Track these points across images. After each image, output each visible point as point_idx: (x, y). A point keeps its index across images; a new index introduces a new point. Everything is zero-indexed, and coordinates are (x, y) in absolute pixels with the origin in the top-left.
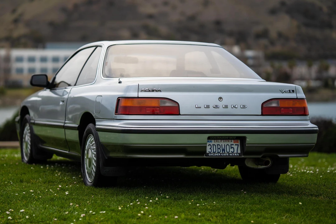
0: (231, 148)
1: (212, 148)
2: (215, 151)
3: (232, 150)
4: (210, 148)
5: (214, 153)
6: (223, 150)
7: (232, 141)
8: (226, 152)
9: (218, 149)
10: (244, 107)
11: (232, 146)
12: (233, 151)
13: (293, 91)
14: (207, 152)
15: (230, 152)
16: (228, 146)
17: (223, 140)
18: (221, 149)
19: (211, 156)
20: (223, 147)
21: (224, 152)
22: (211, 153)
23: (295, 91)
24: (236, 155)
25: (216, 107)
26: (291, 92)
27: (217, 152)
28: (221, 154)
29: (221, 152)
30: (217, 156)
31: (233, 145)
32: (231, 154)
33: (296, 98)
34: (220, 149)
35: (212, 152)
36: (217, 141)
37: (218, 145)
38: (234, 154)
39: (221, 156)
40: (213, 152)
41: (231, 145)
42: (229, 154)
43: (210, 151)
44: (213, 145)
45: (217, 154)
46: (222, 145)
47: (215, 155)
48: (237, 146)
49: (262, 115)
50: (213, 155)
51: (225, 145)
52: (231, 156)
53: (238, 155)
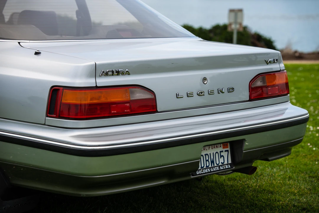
0: (221, 156)
2: (203, 166)
3: (221, 160)
5: (203, 169)
6: (212, 162)
7: (220, 146)
8: (215, 165)
9: (206, 161)
10: (231, 90)
11: (222, 154)
12: (223, 162)
15: (220, 164)
16: (217, 154)
17: (211, 147)
18: (210, 160)
19: (199, 174)
20: (212, 157)
21: (213, 166)
23: (278, 60)
24: (227, 167)
25: (200, 94)
26: (275, 62)
27: (205, 167)
28: (210, 168)
29: (210, 166)
30: (206, 173)
31: (223, 152)
32: (221, 166)
33: (280, 69)
34: (208, 160)
36: (204, 149)
37: (205, 155)
38: (225, 167)
39: (211, 172)
40: (201, 167)
41: (221, 152)
42: (219, 168)
45: (206, 169)
46: (210, 154)
47: (204, 172)
48: (227, 152)
49: (250, 100)
50: (202, 173)
51: (213, 153)
52: (222, 170)
53: (230, 167)
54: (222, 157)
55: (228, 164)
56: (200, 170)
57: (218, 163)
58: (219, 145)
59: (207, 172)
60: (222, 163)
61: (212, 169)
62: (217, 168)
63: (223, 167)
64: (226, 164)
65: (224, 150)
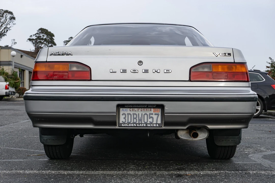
1: (127, 118)
2: (129, 121)
4: (125, 118)
5: (129, 123)
6: (141, 120)
7: (151, 110)
8: (143, 122)
9: (134, 118)
10: (168, 72)
11: (151, 116)
12: (151, 121)
13: (229, 55)
14: (121, 122)
15: (148, 122)
16: (146, 116)
17: (140, 109)
18: (137, 118)
19: (125, 126)
20: (140, 116)
22: (125, 124)
23: (232, 54)
25: (135, 71)
26: (227, 55)
27: (132, 122)
28: (137, 124)
30: (131, 127)
31: (152, 114)
32: (149, 124)
33: (233, 62)
34: (136, 118)
35: (126, 122)
36: (133, 110)
37: (134, 114)
38: (153, 125)
39: (137, 127)
41: (150, 114)
42: (147, 124)
43: (124, 121)
44: (128, 114)
46: (139, 114)
48: (157, 115)
49: (190, 80)
50: (128, 126)
51: (142, 114)
52: (149, 127)
53: (158, 126)
54: (151, 118)
55: (156, 124)
57: (146, 121)
58: (149, 109)
62: (144, 125)
63: (151, 125)
65: (154, 113)
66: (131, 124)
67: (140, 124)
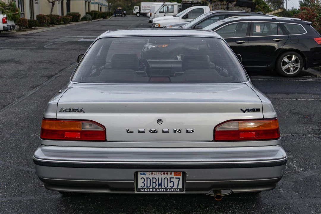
0: (170, 182)
1: (145, 183)
2: (148, 186)
3: (171, 184)
4: (143, 182)
6: (160, 184)
9: (153, 183)
10: (190, 131)
11: (172, 180)
12: (172, 186)
13: (258, 110)
14: (139, 187)
15: (169, 187)
16: (166, 180)
17: (160, 173)
18: (157, 183)
19: (143, 192)
20: (160, 181)
21: (160, 187)
22: (143, 189)
23: (261, 110)
24: (175, 190)
25: (153, 132)
26: (255, 111)
27: (151, 187)
28: (156, 189)
29: (157, 187)
31: (173, 178)
32: (169, 189)
33: (262, 118)
34: (155, 183)
35: (145, 187)
36: (152, 174)
37: (153, 178)
38: (174, 190)
39: (156, 192)
40: (147, 187)
41: (170, 178)
42: (167, 189)
43: (143, 186)
44: (147, 178)
45: (152, 189)
46: (158, 178)
47: (149, 191)
48: (178, 179)
49: (214, 141)
50: (147, 191)
51: (162, 178)
52: (170, 192)
53: (179, 191)
54: (172, 183)
55: (177, 189)
56: (145, 188)
57: (166, 186)
58: (170, 173)
59: (152, 191)
60: (170, 186)
61: (158, 190)
62: (164, 190)
63: (171, 190)
64: (175, 188)
65: (175, 177)
66: (151, 189)
67: (159, 189)
